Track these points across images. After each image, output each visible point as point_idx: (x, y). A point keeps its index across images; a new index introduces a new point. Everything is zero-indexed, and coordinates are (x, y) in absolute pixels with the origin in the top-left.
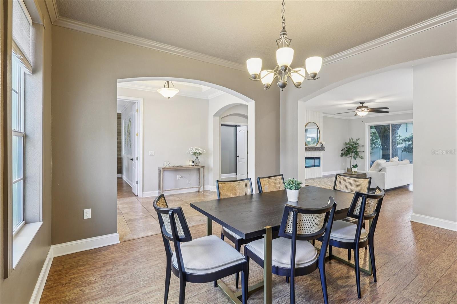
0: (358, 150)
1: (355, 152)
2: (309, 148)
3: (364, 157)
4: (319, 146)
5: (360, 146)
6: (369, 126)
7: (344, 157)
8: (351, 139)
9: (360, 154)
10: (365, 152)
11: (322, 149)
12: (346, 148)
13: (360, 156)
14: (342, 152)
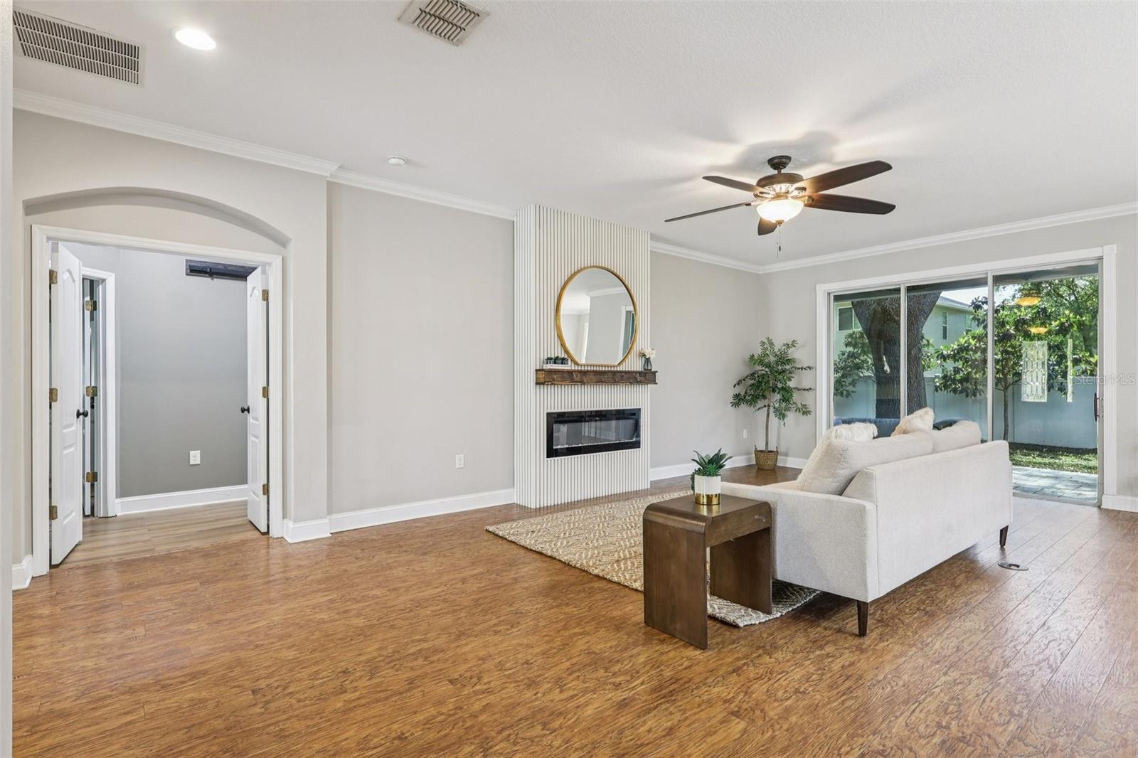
0: (791, 384)
1: (783, 389)
2: (584, 373)
3: (811, 408)
4: (634, 365)
5: (799, 369)
6: (829, 294)
7: (743, 407)
8: (766, 341)
9: (796, 397)
10: (815, 390)
11: (646, 376)
12: (753, 375)
13: (800, 406)
14: (738, 390)
